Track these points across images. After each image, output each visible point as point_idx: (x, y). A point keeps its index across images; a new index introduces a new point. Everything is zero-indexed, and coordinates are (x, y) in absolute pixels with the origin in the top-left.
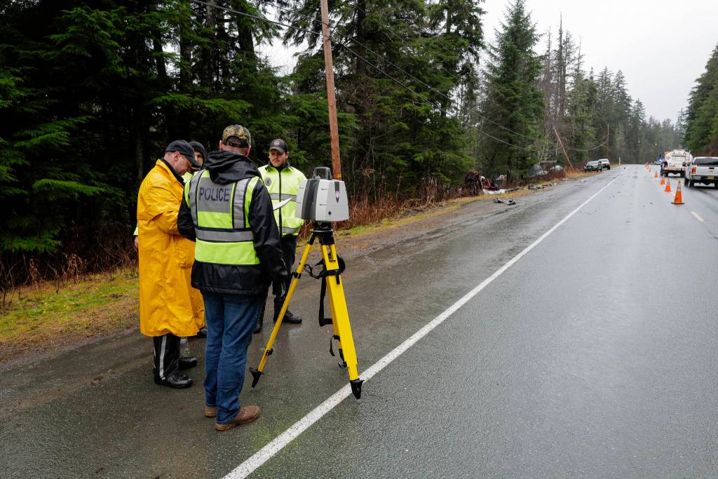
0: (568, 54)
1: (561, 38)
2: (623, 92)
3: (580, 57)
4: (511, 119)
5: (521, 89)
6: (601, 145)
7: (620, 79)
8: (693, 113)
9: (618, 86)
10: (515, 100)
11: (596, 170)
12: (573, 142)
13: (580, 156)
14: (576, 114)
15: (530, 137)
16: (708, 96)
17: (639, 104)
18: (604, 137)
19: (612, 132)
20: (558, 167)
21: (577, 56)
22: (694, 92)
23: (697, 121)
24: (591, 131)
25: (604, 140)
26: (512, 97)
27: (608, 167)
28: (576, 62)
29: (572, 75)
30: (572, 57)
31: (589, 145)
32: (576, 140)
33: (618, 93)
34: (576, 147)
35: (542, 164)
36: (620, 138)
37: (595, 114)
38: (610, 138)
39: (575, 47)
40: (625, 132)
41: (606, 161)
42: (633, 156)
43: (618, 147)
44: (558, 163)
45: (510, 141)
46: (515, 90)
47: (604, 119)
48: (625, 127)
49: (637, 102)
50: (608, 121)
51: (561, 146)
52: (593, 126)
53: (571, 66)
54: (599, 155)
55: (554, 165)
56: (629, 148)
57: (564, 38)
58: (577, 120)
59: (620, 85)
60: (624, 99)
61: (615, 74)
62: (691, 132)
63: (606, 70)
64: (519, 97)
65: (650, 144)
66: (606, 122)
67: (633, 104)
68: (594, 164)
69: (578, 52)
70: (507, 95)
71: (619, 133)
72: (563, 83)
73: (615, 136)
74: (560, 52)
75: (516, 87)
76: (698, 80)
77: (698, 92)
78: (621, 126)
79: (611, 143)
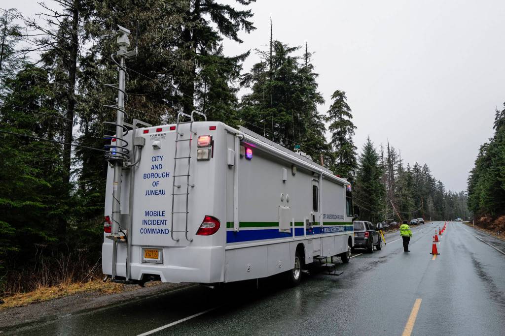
0: (394, 159)
1: (389, 151)
2: (429, 176)
3: (400, 161)
4: (370, 199)
5: (374, 184)
6: (419, 209)
7: (426, 169)
8: (471, 190)
9: (425, 173)
10: (372, 190)
11: (416, 224)
12: (402, 208)
13: (407, 216)
14: (402, 192)
15: (380, 207)
16: (478, 181)
17: (441, 183)
18: (420, 204)
19: (425, 201)
20: (395, 223)
21: (399, 160)
22: (470, 178)
23: (474, 196)
24: (411, 201)
25: (421, 206)
26: (370, 189)
27: (423, 223)
28: (399, 163)
29: (397, 170)
30: (396, 161)
31: (411, 210)
32: (403, 207)
33: (426, 177)
34: (403, 211)
35: (385, 221)
36: (430, 205)
37: (413, 190)
38: (424, 205)
39: (397, 155)
40: (433, 201)
41: (421, 220)
42: (440, 216)
43: (430, 210)
44: (395, 220)
45: (371, 209)
46: (372, 185)
47: (419, 193)
48: (433, 198)
49: (439, 182)
50: (422, 194)
51: (395, 211)
52: (413, 198)
53: (396, 165)
54: (418, 215)
55: (393, 221)
56: (437, 210)
57: (390, 150)
58: (402, 195)
59: (427, 173)
60: (431, 181)
61: (423, 167)
62: (471, 202)
63: (417, 164)
64: (374, 188)
65: (451, 208)
66: (421, 196)
67: (436, 183)
68: (415, 221)
69: (399, 157)
70: (368, 187)
71: (429, 201)
72: (393, 175)
73: (427, 204)
74: (389, 158)
75: (372, 184)
76: (471, 172)
77: (473, 178)
78: (430, 197)
79: (425, 208)
